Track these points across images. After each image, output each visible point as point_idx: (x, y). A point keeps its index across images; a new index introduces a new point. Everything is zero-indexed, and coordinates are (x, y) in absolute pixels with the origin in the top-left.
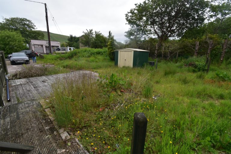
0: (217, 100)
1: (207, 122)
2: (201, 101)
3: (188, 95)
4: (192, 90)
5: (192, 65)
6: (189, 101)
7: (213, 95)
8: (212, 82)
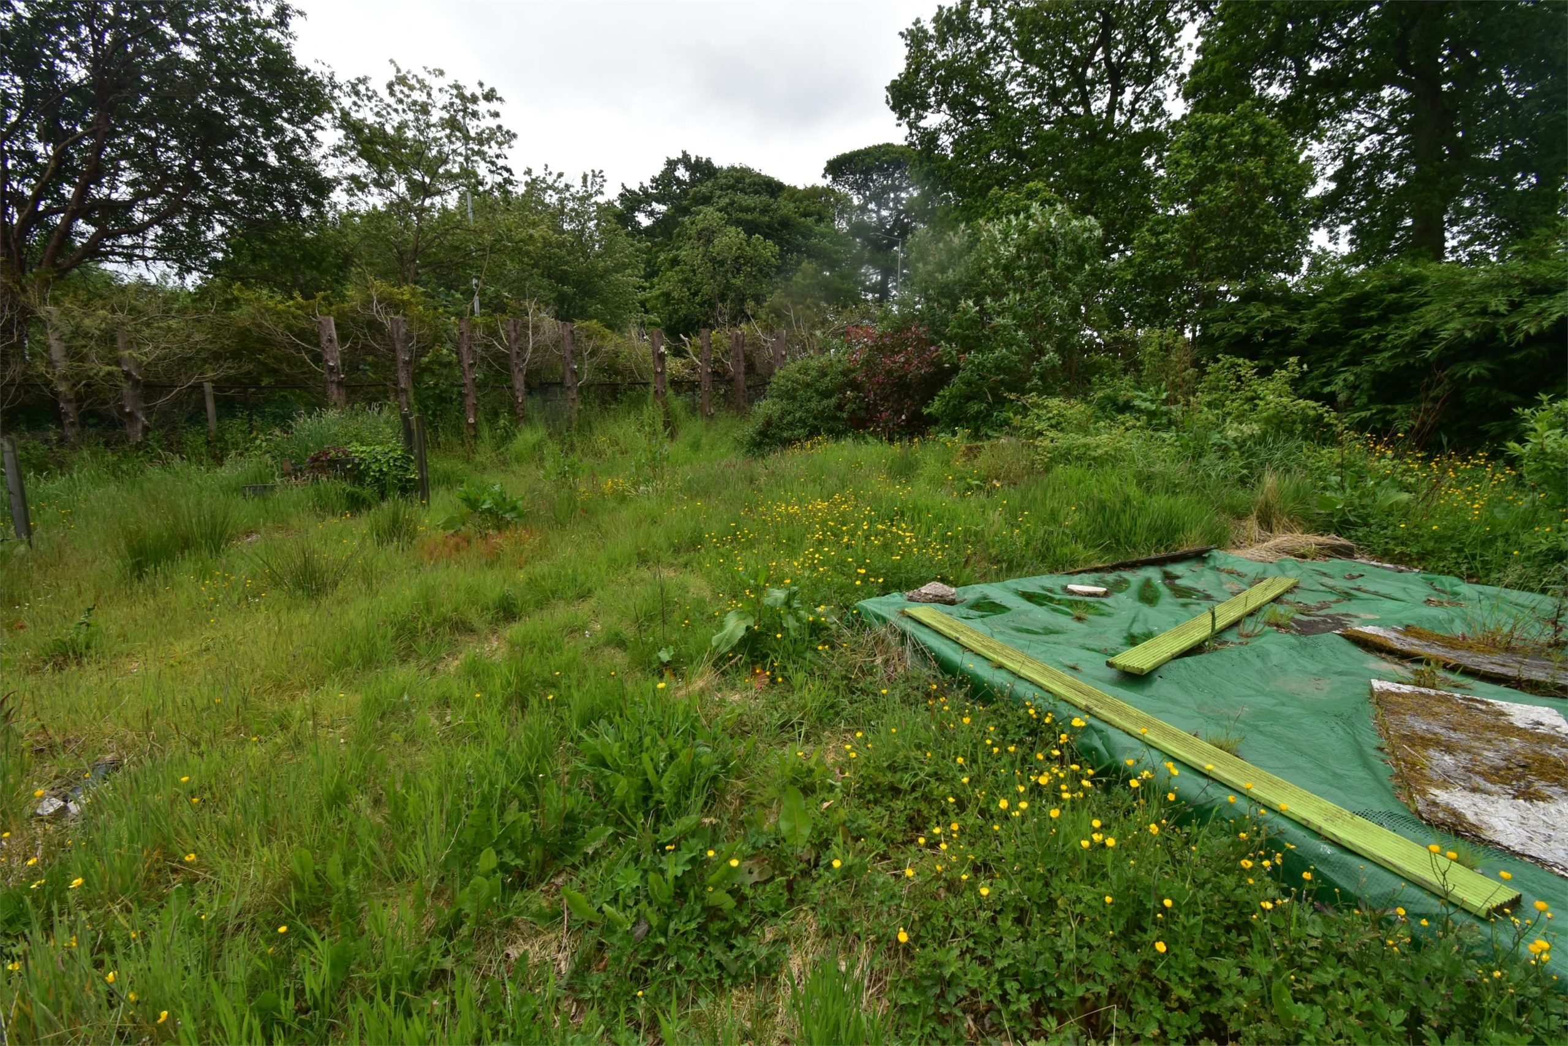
0: (494, 632)
1: (467, 778)
2: (427, 671)
3: (348, 663)
4: (360, 623)
5: (333, 463)
6: (356, 699)
7: (473, 616)
8: (457, 548)
